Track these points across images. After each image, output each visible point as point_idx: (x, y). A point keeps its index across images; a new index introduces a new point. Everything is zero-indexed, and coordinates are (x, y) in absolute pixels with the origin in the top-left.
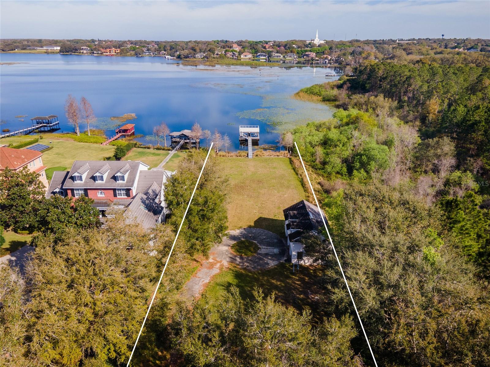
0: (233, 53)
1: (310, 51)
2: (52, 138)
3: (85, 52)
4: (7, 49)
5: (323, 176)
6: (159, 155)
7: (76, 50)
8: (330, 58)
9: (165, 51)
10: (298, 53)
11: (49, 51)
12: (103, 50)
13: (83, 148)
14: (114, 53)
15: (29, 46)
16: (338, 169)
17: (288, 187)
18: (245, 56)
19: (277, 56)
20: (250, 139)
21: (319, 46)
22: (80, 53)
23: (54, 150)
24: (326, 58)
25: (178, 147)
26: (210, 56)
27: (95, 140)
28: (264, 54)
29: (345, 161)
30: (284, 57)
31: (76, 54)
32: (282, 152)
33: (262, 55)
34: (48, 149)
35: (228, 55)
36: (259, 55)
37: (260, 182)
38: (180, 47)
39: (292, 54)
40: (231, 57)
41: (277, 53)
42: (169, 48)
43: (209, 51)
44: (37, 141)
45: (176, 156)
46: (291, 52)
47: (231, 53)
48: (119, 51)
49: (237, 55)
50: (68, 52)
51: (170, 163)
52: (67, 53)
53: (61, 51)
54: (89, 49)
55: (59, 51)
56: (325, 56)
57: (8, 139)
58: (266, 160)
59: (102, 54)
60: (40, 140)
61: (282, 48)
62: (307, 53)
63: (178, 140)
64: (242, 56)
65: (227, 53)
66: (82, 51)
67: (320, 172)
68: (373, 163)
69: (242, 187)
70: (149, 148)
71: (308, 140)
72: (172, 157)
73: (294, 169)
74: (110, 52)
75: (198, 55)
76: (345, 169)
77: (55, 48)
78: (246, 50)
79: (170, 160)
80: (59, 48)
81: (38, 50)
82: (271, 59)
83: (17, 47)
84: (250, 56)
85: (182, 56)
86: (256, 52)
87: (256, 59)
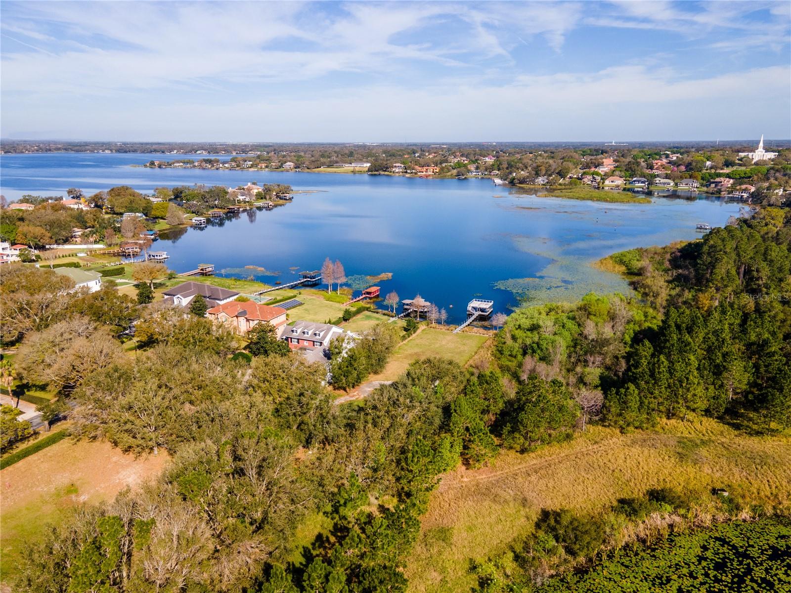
0: (594, 178)
1: (728, 176)
2: (308, 295)
3: (397, 171)
4: (311, 166)
7: (387, 168)
8: (752, 190)
9: (499, 170)
10: (702, 178)
11: (357, 169)
13: (326, 306)
14: (431, 173)
15: (337, 162)
18: (612, 182)
19: (664, 184)
20: (477, 314)
22: (391, 172)
23: (304, 307)
24: (745, 190)
27: (340, 299)
28: (643, 179)
30: (676, 184)
31: (386, 173)
33: (639, 181)
34: (301, 304)
35: (585, 180)
36: (635, 181)
39: (691, 180)
40: (589, 183)
41: (666, 178)
42: (505, 166)
43: (559, 173)
44: (295, 296)
46: (693, 177)
47: (590, 177)
48: (437, 171)
49: (599, 180)
50: (377, 171)
52: (376, 173)
53: (369, 170)
54: (403, 166)
55: (367, 169)
56: (745, 187)
57: (277, 291)
59: (415, 174)
60: (298, 296)
62: (717, 180)
64: (607, 182)
65: (584, 176)
66: (393, 169)
74: (426, 172)
75: (540, 180)
77: (365, 165)
78: (616, 173)
80: (368, 165)
81: (346, 168)
82: (652, 188)
83: (323, 164)
84: (620, 182)
85: (516, 181)
86: (632, 176)
87: (628, 186)
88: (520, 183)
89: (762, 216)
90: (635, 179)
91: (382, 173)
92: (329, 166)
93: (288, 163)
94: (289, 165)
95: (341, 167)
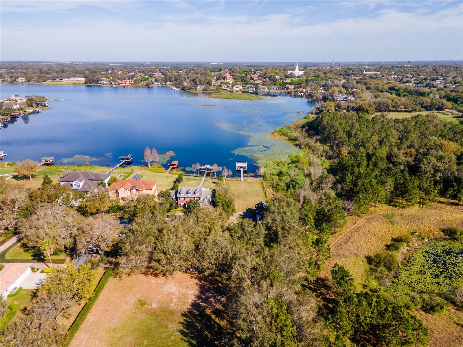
0: (227, 86)
1: (290, 84)
3: (105, 83)
4: (40, 80)
5: (275, 191)
6: (197, 180)
7: (98, 81)
8: (305, 91)
9: (170, 81)
10: (280, 85)
11: (77, 82)
12: (120, 82)
14: (129, 84)
15: (58, 78)
16: (283, 188)
17: (259, 196)
18: (237, 88)
19: (263, 88)
20: (242, 170)
21: (298, 77)
22: (101, 84)
24: (302, 91)
25: (205, 175)
26: (208, 88)
27: (160, 171)
28: (252, 86)
29: (287, 184)
30: (268, 88)
31: (98, 84)
32: (258, 178)
33: (250, 87)
35: (223, 87)
36: (248, 87)
37: (247, 194)
38: (182, 78)
39: (275, 86)
40: (226, 88)
41: (263, 85)
42: (173, 79)
43: (207, 83)
45: (206, 181)
46: (275, 84)
47: (226, 85)
48: (133, 82)
49: (230, 87)
51: (204, 185)
52: (91, 84)
53: (85, 83)
54: (106, 79)
55: (83, 82)
56: (301, 89)
58: (250, 183)
59: (119, 85)
61: (268, 79)
62: (287, 86)
63: (204, 170)
64: (234, 88)
65: (222, 85)
66: (102, 82)
67: (274, 189)
68: (297, 185)
69: (239, 196)
70: (190, 176)
71: (271, 172)
72: (204, 181)
73: (263, 188)
74: (125, 83)
75: (199, 88)
76: (286, 188)
77: (80, 79)
78: (238, 83)
79: (204, 183)
80: (83, 79)
81: (66, 82)
82: (258, 91)
83: (48, 79)
84: (241, 88)
85: (186, 88)
86: (246, 84)
87: (246, 90)
88: (189, 90)
89: (325, 106)
90: (248, 86)
91: (96, 84)
92: (53, 80)
93: (20, 78)
94: (21, 79)
95: (62, 80)
